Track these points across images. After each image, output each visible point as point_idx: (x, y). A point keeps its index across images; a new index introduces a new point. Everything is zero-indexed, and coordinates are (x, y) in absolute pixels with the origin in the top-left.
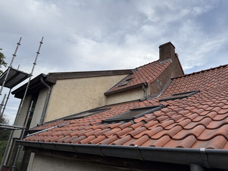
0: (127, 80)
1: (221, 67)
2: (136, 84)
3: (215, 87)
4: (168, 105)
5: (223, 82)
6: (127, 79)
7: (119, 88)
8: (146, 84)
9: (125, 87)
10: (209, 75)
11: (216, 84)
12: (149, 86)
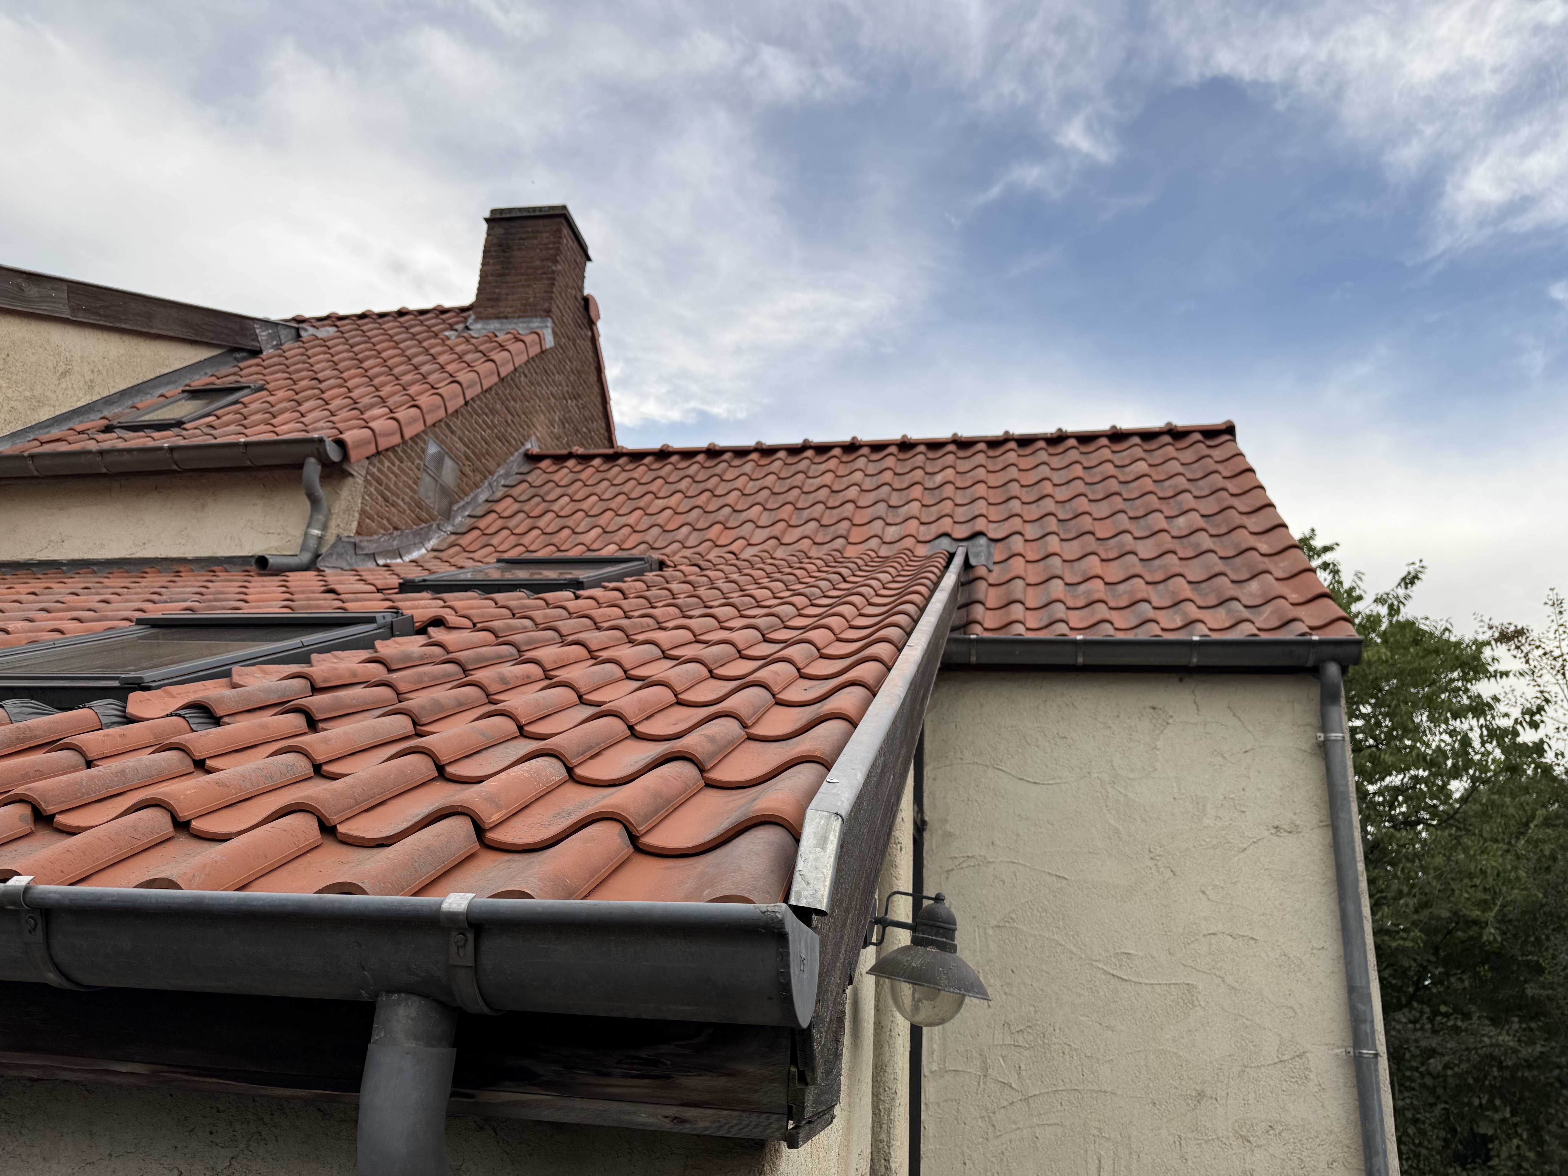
0: (194, 394)
1: (805, 447)
2: (260, 434)
3: (748, 553)
4: (438, 622)
5: (797, 533)
6: (199, 381)
7: (110, 441)
8: (334, 454)
9: (166, 440)
10: (739, 483)
11: (759, 535)
12: (358, 469)
